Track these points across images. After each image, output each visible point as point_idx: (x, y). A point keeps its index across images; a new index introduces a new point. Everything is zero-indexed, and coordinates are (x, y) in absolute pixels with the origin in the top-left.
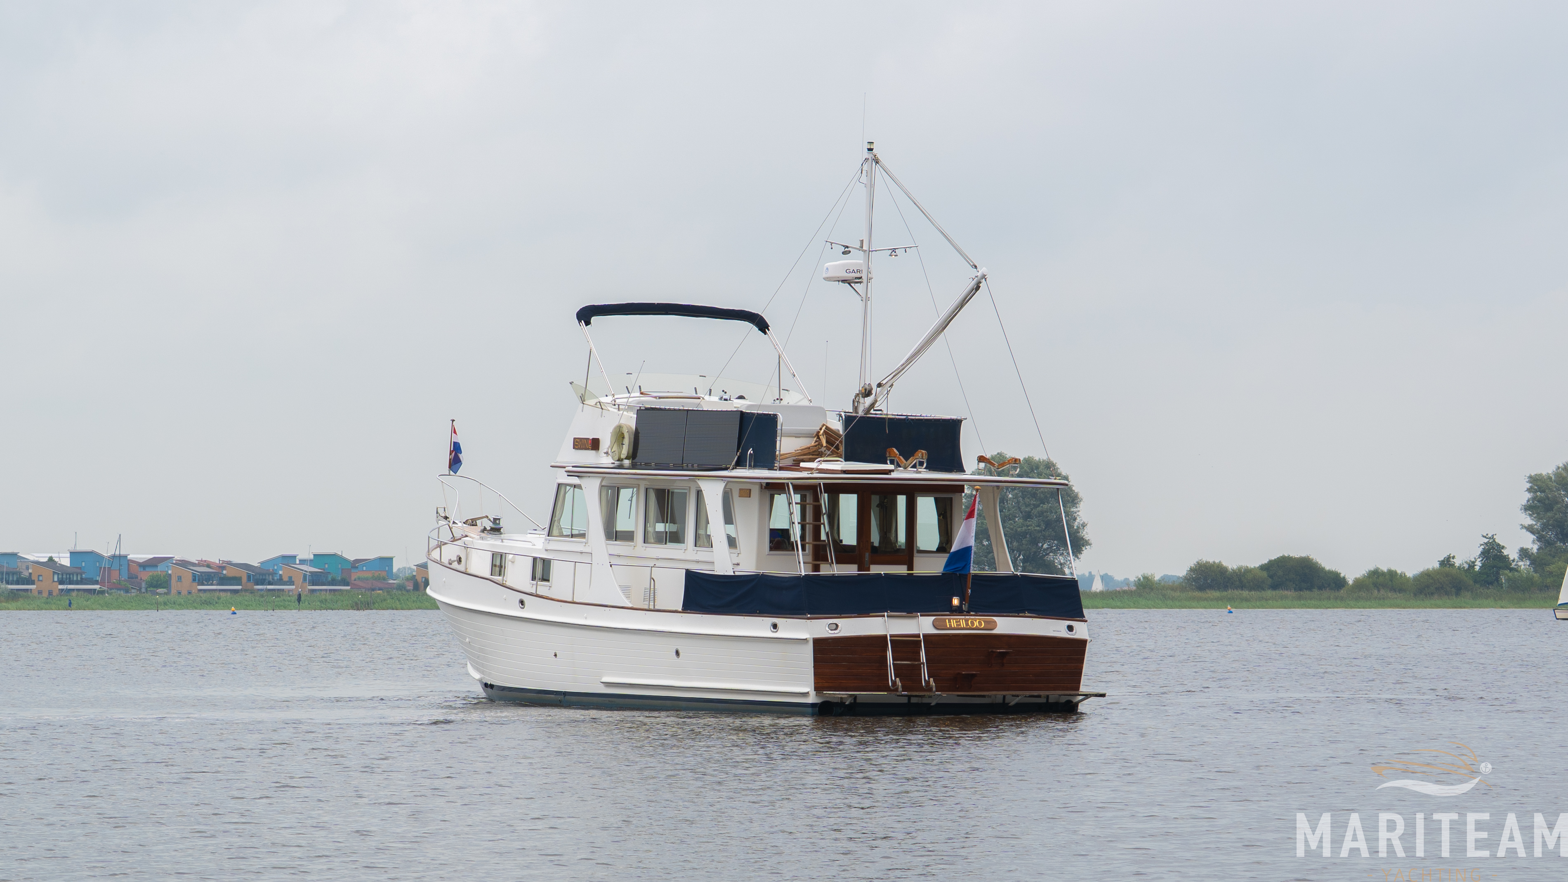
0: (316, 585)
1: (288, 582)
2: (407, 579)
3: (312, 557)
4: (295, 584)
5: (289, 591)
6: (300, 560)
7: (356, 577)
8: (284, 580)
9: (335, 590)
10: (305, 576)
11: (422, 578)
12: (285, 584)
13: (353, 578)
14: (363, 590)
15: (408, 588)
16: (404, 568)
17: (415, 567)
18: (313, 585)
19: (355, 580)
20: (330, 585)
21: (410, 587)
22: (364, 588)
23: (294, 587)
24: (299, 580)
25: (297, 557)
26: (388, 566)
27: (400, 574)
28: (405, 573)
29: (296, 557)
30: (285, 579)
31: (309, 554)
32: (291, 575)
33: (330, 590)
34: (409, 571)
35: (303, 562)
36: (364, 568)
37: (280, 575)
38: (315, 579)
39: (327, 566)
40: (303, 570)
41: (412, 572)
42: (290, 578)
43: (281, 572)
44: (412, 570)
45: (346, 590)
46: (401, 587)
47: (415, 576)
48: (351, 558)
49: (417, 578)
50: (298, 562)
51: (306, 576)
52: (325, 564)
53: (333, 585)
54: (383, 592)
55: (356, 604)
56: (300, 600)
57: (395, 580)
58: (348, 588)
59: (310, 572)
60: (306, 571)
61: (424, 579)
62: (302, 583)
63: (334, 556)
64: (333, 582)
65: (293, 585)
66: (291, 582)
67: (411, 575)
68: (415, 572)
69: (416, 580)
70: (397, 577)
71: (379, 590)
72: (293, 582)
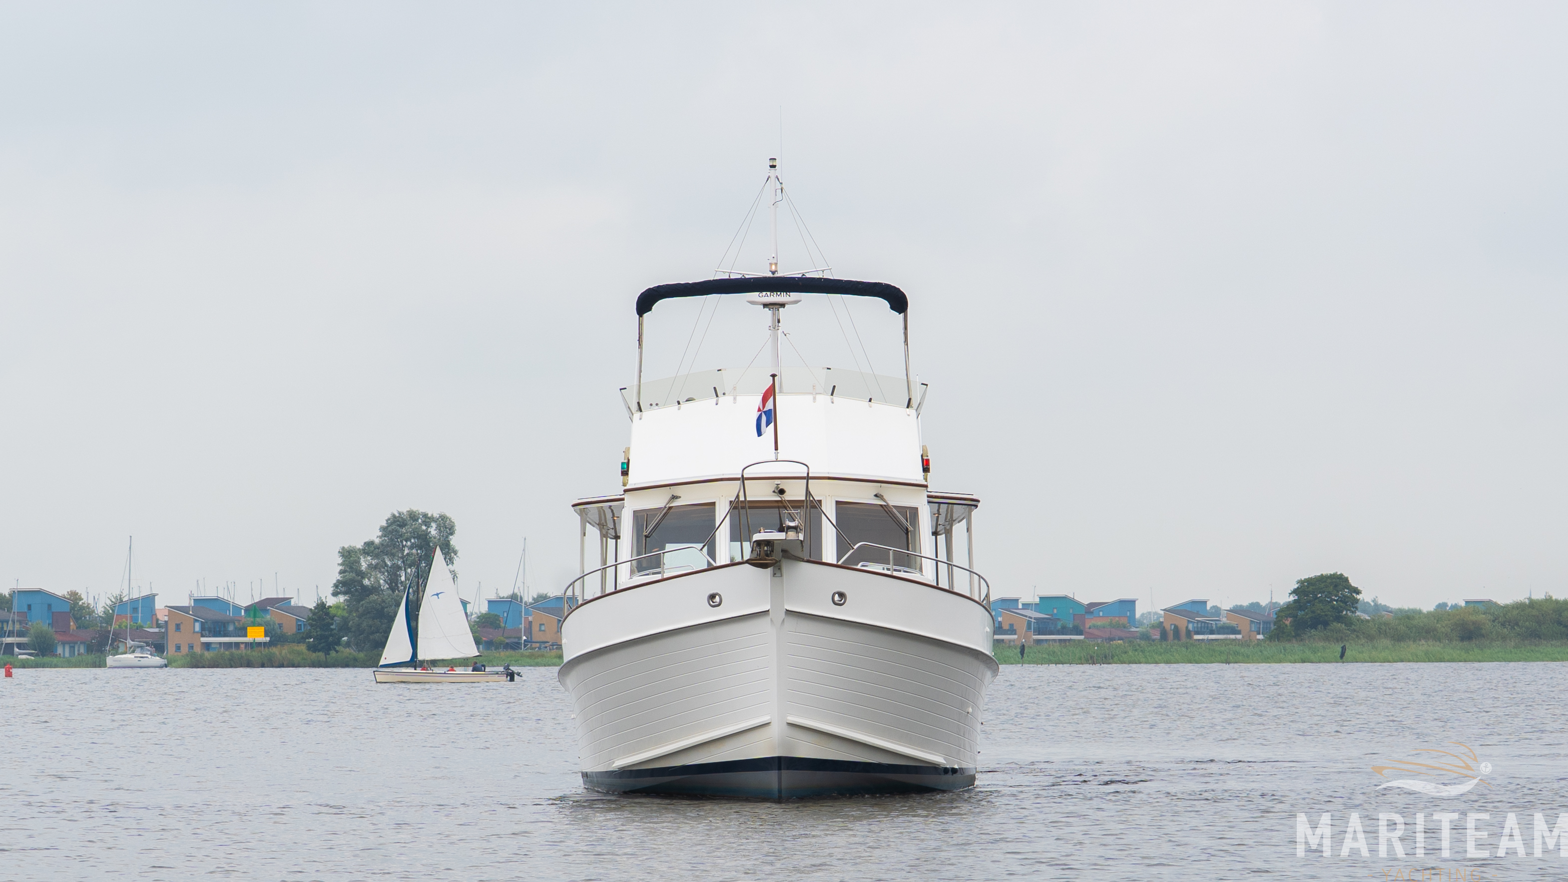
0: (1042, 635)
1: (1008, 630)
2: (1153, 627)
3: (1037, 600)
4: (1017, 633)
5: (1010, 641)
6: (1023, 604)
7: (1091, 624)
8: (1004, 628)
9: (1065, 640)
10: (1029, 623)
11: (1171, 625)
12: (1005, 632)
13: (1087, 626)
14: (1099, 641)
15: (1155, 637)
16: (1149, 613)
17: (1162, 612)
18: (1039, 634)
19: (1090, 628)
20: (1059, 635)
21: (1157, 636)
22: (1101, 637)
23: (1015, 637)
24: (1022, 627)
25: (1020, 601)
26: (1129, 611)
27: (1144, 620)
28: (1150, 618)
29: (1018, 600)
30: (1006, 627)
31: (1034, 596)
32: (1011, 623)
33: (1060, 640)
34: (1156, 616)
35: (1026, 606)
36: (1101, 614)
37: (999, 622)
38: (1042, 627)
39: (1055, 611)
40: (1026, 616)
41: (1158, 618)
42: (1012, 625)
43: (1000, 619)
44: (1159, 616)
45: (1079, 641)
46: (1145, 637)
47: (1162, 622)
48: (1086, 602)
49: (1165, 624)
50: (1020, 606)
51: (1031, 624)
52: (1054, 608)
53: (1063, 634)
54: (1124, 642)
55: (1092, 657)
56: (1024, 653)
57: (1137, 628)
58: (1082, 637)
59: (1035, 619)
60: (1030, 618)
61: (1173, 627)
62: (1026, 631)
63: (1064, 598)
64: (1064, 631)
65: (1015, 634)
66: (1012, 631)
67: (1157, 622)
68: (1161, 617)
69: (1164, 627)
70: (1141, 624)
71: (1119, 640)
72: (1015, 630)
